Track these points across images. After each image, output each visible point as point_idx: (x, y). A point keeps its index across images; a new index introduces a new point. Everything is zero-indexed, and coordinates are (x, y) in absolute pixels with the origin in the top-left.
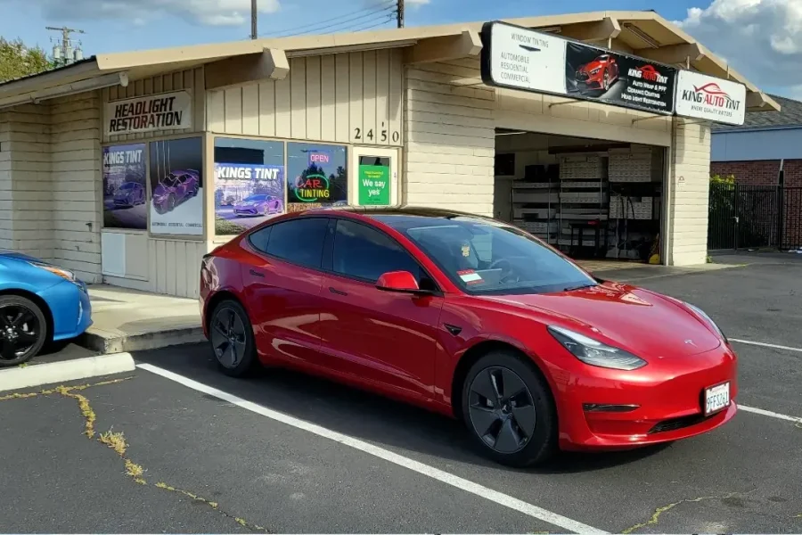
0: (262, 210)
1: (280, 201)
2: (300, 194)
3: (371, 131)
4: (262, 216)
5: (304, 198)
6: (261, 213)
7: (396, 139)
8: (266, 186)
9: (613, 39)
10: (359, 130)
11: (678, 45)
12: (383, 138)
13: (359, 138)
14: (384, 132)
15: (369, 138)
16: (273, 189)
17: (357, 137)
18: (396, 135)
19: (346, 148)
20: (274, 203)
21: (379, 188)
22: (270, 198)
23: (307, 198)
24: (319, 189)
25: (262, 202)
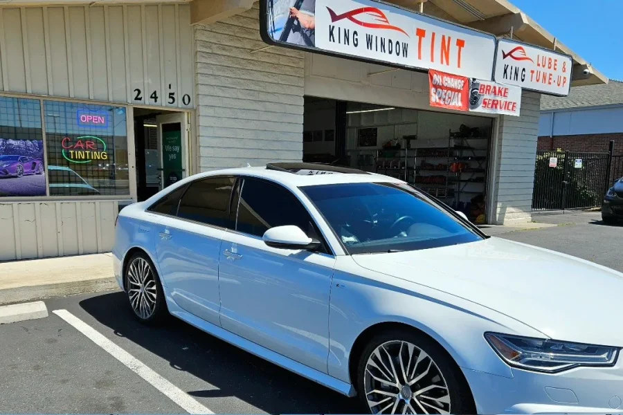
0: (14, 170)
1: (38, 162)
2: (68, 155)
3: (155, 93)
4: (16, 177)
5: (75, 159)
6: (13, 174)
7: (186, 102)
8: (19, 147)
9: (424, 3)
10: (139, 92)
11: (503, 16)
12: (171, 100)
13: (140, 99)
14: (170, 94)
15: (154, 100)
16: (27, 149)
17: (136, 99)
18: (186, 98)
19: (124, 109)
20: (30, 164)
21: (175, 152)
22: (23, 160)
23: (78, 160)
24: (94, 151)
25: (13, 163)
